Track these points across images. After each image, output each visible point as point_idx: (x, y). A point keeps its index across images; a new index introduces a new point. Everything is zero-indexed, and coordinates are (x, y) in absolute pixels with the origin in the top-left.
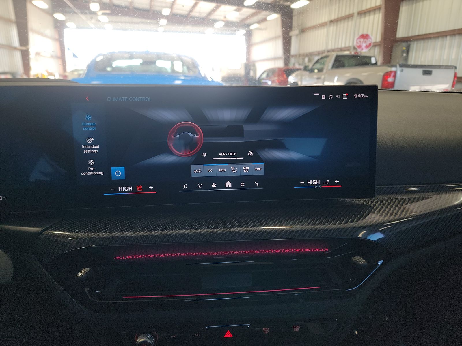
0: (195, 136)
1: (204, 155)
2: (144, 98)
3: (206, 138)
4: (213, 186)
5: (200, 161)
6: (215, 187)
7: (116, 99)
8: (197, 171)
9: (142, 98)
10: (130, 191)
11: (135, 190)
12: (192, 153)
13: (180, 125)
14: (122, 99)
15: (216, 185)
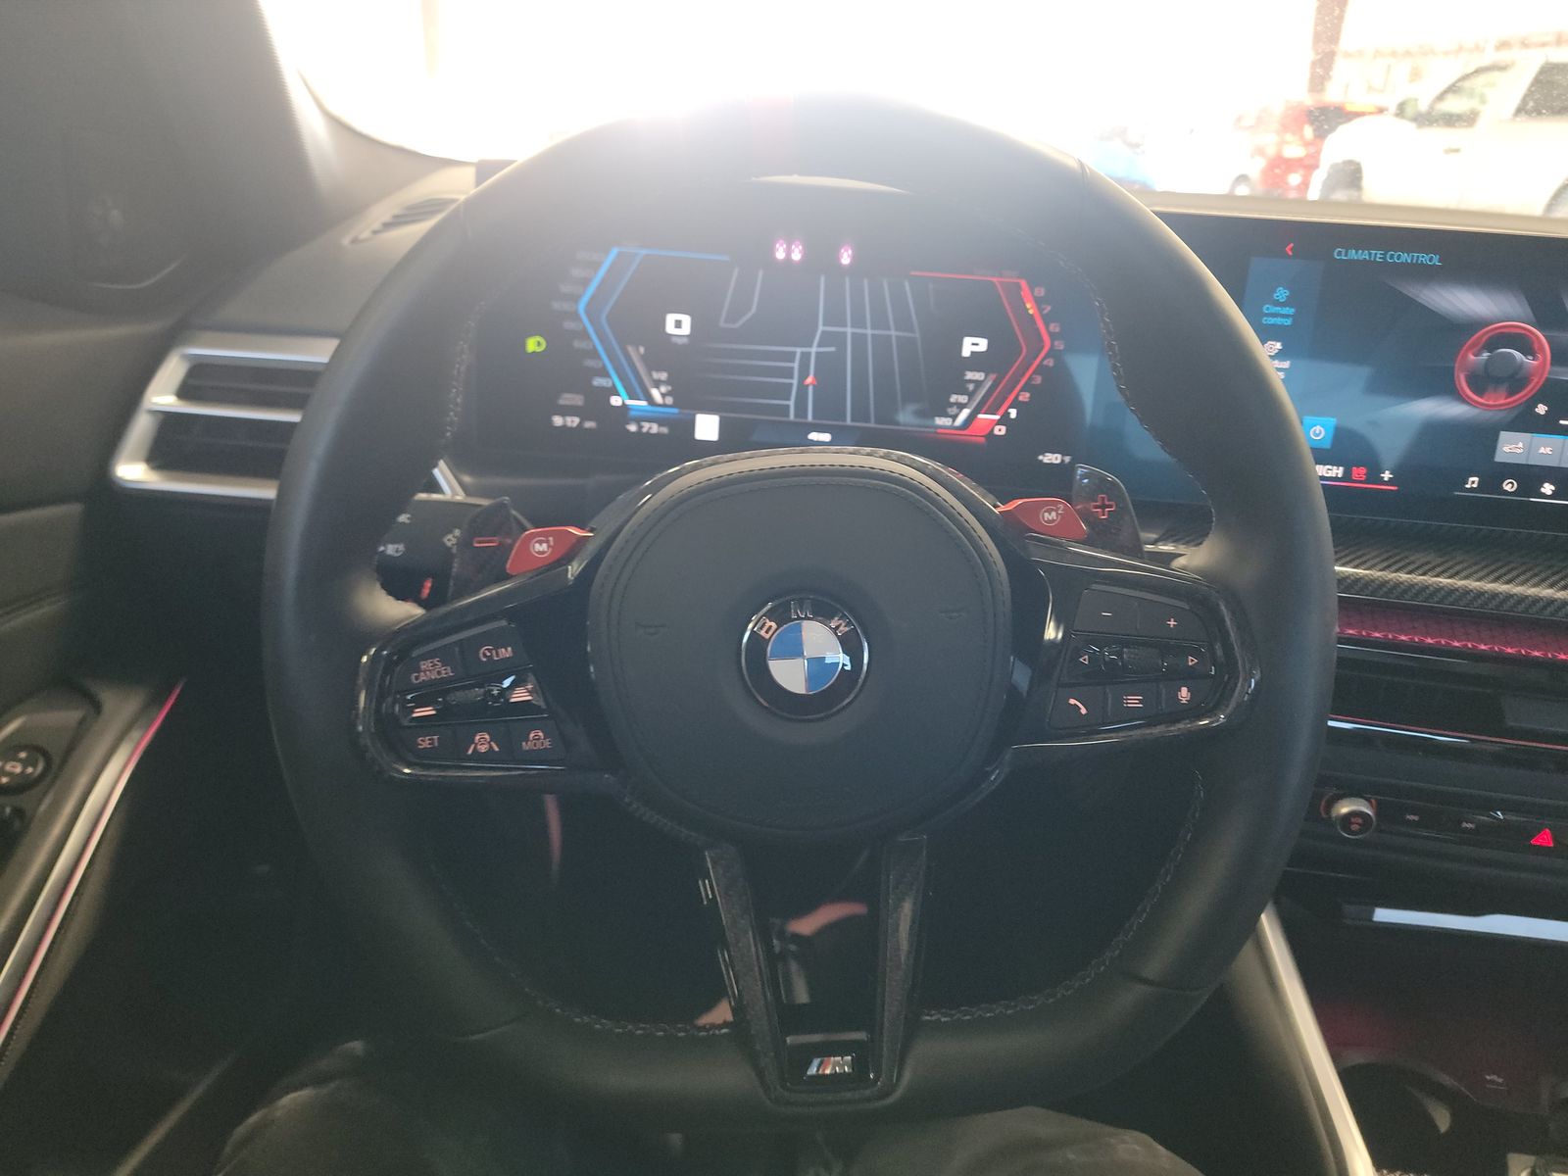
0: (1528, 361)
1: (1541, 409)
2: (1423, 257)
3: (1557, 369)
4: (1543, 490)
5: (1526, 423)
6: (1549, 493)
7: (1356, 253)
8: (1512, 447)
9: (1418, 257)
10: (1336, 479)
11: (1347, 477)
12: (1509, 403)
13: (1496, 329)
14: (1370, 254)
15: (1553, 488)
